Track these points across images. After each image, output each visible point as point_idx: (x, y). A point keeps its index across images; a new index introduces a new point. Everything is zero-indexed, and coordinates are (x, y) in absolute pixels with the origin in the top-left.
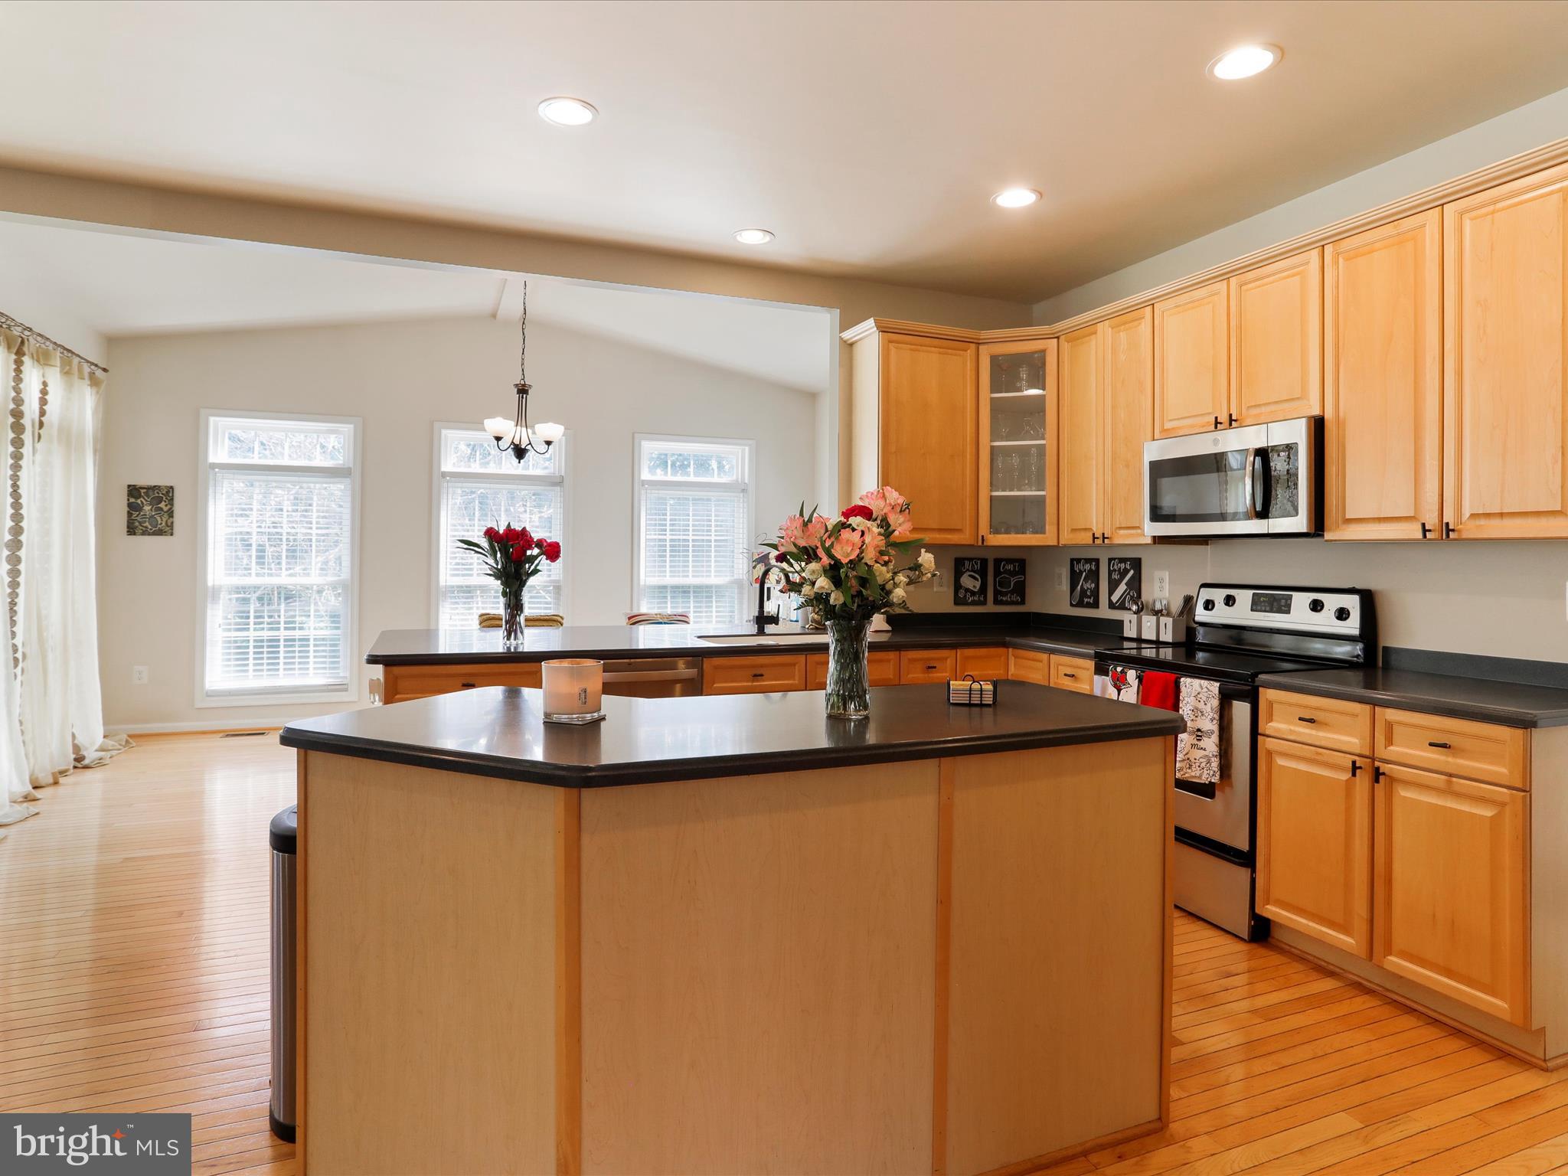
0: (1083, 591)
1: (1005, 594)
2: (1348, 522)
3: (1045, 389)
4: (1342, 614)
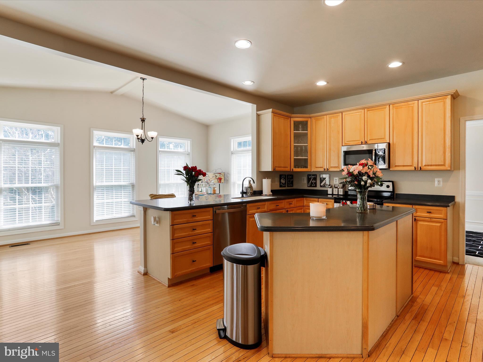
0: (312, 183)
1: (289, 184)
2: (396, 166)
3: (308, 131)
4: (388, 187)
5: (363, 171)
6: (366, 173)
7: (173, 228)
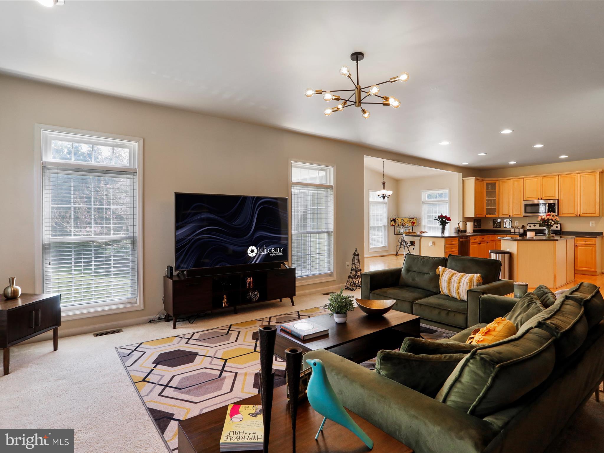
0: (497, 225)
2: (563, 214)
3: (496, 189)
4: (557, 227)
5: (550, 218)
6: (551, 219)
7: (446, 247)
